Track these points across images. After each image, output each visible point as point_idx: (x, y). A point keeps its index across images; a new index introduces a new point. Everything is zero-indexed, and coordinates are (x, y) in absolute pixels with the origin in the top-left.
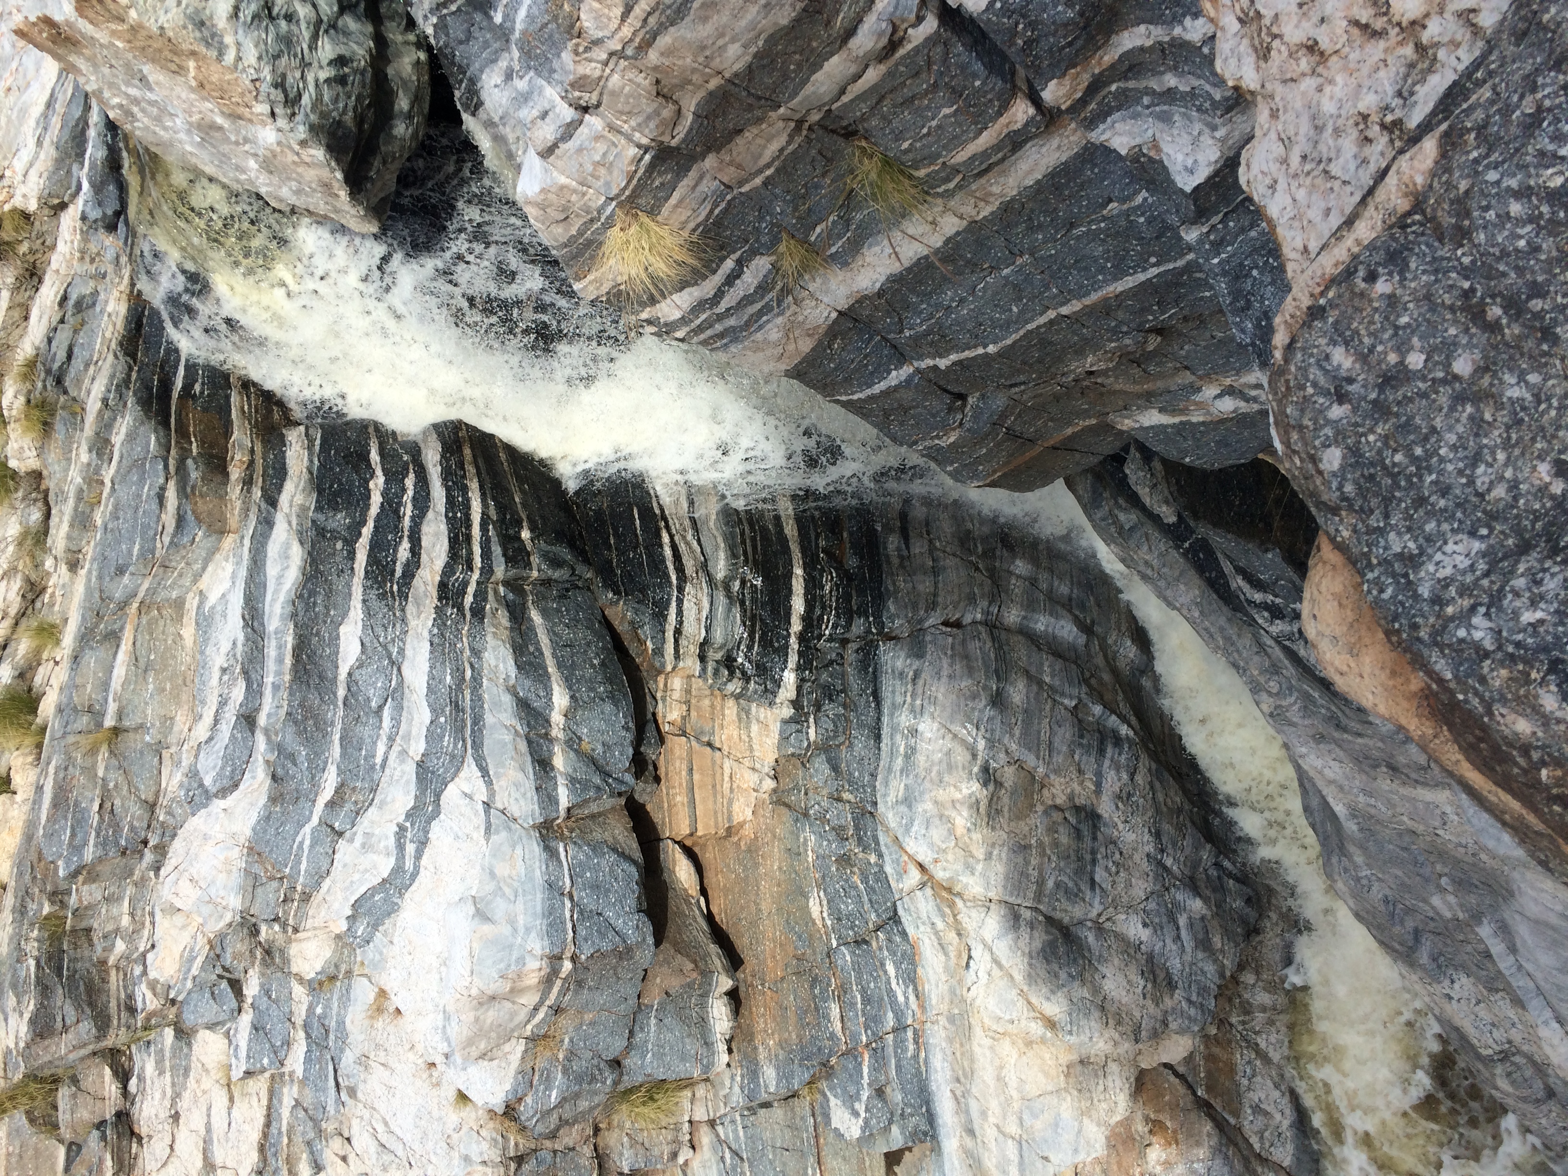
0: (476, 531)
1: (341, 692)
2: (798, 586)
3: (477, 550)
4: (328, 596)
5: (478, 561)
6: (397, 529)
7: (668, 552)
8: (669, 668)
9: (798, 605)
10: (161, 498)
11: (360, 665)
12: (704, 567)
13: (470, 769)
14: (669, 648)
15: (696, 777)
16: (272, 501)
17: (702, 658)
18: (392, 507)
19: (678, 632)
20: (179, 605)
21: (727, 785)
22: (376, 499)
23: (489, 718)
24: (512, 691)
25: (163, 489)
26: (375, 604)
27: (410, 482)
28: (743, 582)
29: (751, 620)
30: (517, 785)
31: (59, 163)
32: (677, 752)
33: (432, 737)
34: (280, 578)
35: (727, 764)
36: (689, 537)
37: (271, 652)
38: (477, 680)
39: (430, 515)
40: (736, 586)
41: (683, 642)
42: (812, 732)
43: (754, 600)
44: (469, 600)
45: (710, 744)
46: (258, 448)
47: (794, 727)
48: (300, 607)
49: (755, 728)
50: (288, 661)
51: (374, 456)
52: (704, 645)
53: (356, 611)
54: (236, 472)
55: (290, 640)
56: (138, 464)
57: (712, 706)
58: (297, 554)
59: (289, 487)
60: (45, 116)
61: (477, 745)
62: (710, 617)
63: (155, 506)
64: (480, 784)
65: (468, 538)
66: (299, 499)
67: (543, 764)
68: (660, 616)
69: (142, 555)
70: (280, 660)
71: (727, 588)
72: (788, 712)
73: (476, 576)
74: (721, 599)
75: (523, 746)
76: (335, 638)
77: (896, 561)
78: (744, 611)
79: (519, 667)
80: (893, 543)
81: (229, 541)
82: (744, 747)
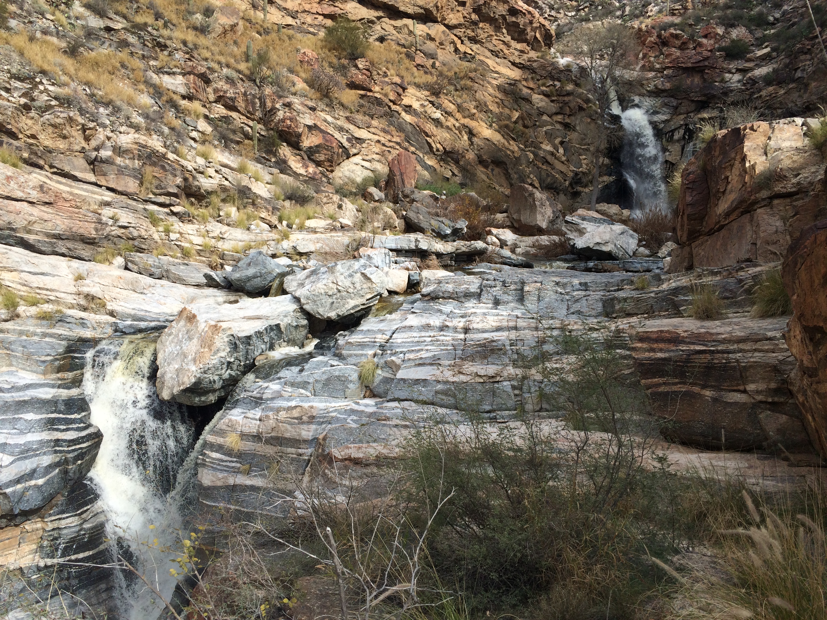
0: (78, 446)
1: (16, 416)
2: (87, 554)
3: (73, 448)
4: (40, 408)
5: (70, 449)
6: (68, 424)
7: (85, 508)
8: (46, 520)
9: (81, 556)
10: (48, 355)
11: (26, 421)
12: (85, 521)
13: (11, 459)
14: (53, 518)
15: (7, 541)
16: (59, 387)
17: (53, 530)
18: (73, 421)
19: (60, 519)
20: (11, 365)
21: (7, 553)
22: (73, 416)
23: (27, 461)
24: (38, 467)
25: (50, 355)
26: (43, 422)
27: (82, 425)
28: (84, 534)
29: (72, 540)
30: (10, 474)
31: (130, 315)
32: (15, 532)
33: (16, 445)
34: (39, 393)
35: (14, 551)
36: (91, 514)
37: (21, 393)
38: (37, 455)
39: (77, 432)
40: (82, 532)
41: (57, 522)
42: (35, 577)
43: (79, 539)
44: (58, 448)
45: (20, 543)
46: (69, 380)
47: (35, 569)
48: (35, 400)
49: (31, 556)
50: (21, 399)
51: (83, 414)
52: (59, 529)
53: (39, 417)
54: (59, 375)
55: (26, 398)
56: (53, 348)
57: (34, 540)
58: (49, 396)
59: (66, 391)
60: (142, 310)
61: (18, 459)
62: (70, 527)
63: (45, 354)
64: (7, 463)
65: (75, 445)
66: (63, 394)
67: (18, 481)
68: (63, 512)
69: (31, 352)
70: (20, 397)
71: (81, 530)
72: (42, 564)
73: (66, 449)
74: (77, 529)
75: (22, 473)
76: (28, 412)
77: (98, 589)
78: (75, 537)
79: (46, 467)
80: (103, 586)
81: (42, 377)
82: (23, 554)
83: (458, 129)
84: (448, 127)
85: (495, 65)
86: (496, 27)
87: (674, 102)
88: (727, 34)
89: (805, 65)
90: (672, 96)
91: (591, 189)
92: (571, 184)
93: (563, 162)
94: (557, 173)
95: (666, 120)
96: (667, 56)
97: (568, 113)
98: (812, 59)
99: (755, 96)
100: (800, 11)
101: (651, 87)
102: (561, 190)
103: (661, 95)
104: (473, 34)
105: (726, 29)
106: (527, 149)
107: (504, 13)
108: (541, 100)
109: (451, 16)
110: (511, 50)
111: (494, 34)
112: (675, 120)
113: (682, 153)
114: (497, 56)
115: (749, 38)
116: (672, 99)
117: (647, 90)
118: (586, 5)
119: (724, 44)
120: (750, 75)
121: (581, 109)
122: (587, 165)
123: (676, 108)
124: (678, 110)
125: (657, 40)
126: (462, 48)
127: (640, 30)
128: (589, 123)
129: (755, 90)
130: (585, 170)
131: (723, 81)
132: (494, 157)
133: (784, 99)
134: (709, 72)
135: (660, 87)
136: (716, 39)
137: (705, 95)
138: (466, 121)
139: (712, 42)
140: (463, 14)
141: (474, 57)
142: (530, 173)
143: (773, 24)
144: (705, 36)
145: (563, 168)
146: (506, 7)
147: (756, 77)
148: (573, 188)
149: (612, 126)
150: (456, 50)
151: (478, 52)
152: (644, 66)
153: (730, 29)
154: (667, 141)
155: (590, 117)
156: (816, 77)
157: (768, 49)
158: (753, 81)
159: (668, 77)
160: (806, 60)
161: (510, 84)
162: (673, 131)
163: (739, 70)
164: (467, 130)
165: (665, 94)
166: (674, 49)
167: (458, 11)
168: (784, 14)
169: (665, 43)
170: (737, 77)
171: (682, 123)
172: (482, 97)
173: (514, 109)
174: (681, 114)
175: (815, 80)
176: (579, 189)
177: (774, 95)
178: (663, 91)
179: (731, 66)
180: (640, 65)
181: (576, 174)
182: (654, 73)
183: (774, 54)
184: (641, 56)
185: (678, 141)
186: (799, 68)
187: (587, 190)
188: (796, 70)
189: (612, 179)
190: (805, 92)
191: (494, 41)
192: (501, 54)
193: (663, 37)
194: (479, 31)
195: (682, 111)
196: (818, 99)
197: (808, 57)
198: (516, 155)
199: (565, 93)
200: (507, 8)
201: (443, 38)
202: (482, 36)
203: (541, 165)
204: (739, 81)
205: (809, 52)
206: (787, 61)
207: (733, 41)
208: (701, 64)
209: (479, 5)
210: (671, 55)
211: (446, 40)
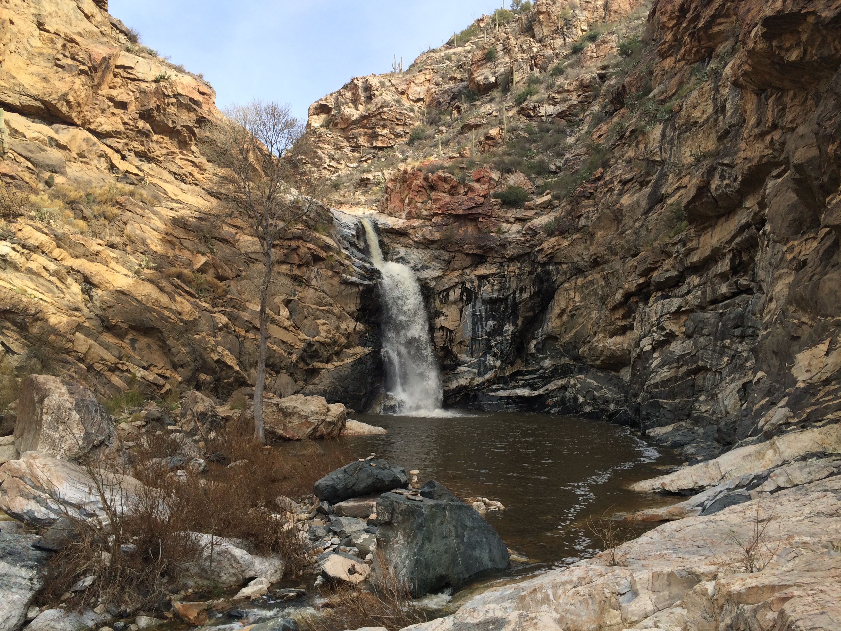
83: (56, 274)
84: (30, 271)
85: (178, 192)
86: (179, 142)
87: (446, 256)
88: (504, 179)
89: (588, 212)
90: (443, 248)
91: (336, 364)
92: (301, 358)
93: (286, 329)
94: (275, 343)
95: (438, 277)
96: (435, 201)
97: (297, 262)
98: (596, 204)
99: (536, 249)
100: (582, 159)
101: (418, 237)
102: (282, 368)
103: (431, 247)
104: (143, 148)
105: (502, 175)
106: (216, 309)
107: (190, 124)
108: (253, 244)
109: (101, 119)
110: (206, 175)
111: (177, 151)
112: (449, 278)
113: (461, 317)
114: (183, 181)
115: (528, 186)
116: (443, 252)
117: (413, 241)
118: (368, 156)
119: (500, 190)
120: (529, 224)
121: (317, 259)
122: (328, 332)
123: (449, 262)
124: (451, 265)
125: (425, 184)
126: (122, 165)
127: (405, 172)
128: (331, 277)
129: (537, 243)
130: (322, 340)
131: (499, 231)
132: (134, 320)
133: (569, 251)
134: (483, 220)
135: (428, 237)
136: (490, 184)
137: (480, 248)
138: (78, 263)
139: (486, 186)
140: (122, 119)
141: (143, 179)
142: (218, 344)
143: (555, 173)
144: (478, 181)
145: (288, 337)
146: (193, 116)
147: (536, 227)
148: (308, 365)
149: (366, 282)
150: (112, 167)
151: (151, 173)
152: (409, 213)
153: (506, 175)
154: (442, 302)
155: (332, 268)
156: (602, 224)
157: (549, 197)
158: (534, 232)
159: (436, 225)
160: (589, 206)
161: (200, 219)
162: (447, 290)
163: (518, 220)
164: (79, 277)
165: (435, 246)
166: (443, 194)
167: (114, 114)
168: (566, 163)
169: (433, 188)
170: (516, 227)
171: (457, 280)
172: (138, 232)
173: (199, 252)
174: (454, 270)
175: (601, 228)
176: (318, 365)
177: (557, 247)
178: (433, 242)
179: (508, 215)
180: (406, 212)
181: (310, 345)
182: (421, 221)
183: (556, 202)
184: (407, 201)
185: (455, 302)
186: (582, 215)
187: (330, 366)
188: (579, 217)
189: (367, 350)
190: (591, 243)
191: (178, 161)
192: (190, 179)
193: (430, 180)
194: (153, 145)
195: (456, 267)
196: (605, 250)
197: (591, 202)
198: (185, 318)
199: (291, 236)
200: (195, 117)
201: (84, 147)
202: (158, 152)
203: (243, 333)
204: (518, 232)
205: (591, 196)
206: (569, 207)
207: (510, 188)
208: (474, 211)
209: (148, 110)
210: (439, 200)
211: (90, 151)
